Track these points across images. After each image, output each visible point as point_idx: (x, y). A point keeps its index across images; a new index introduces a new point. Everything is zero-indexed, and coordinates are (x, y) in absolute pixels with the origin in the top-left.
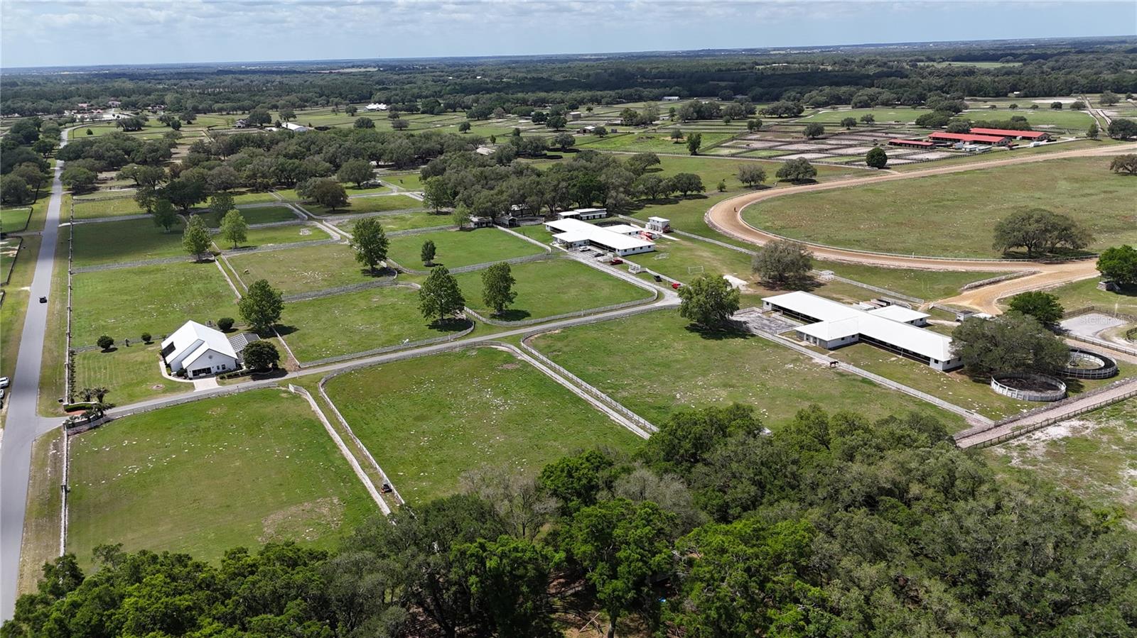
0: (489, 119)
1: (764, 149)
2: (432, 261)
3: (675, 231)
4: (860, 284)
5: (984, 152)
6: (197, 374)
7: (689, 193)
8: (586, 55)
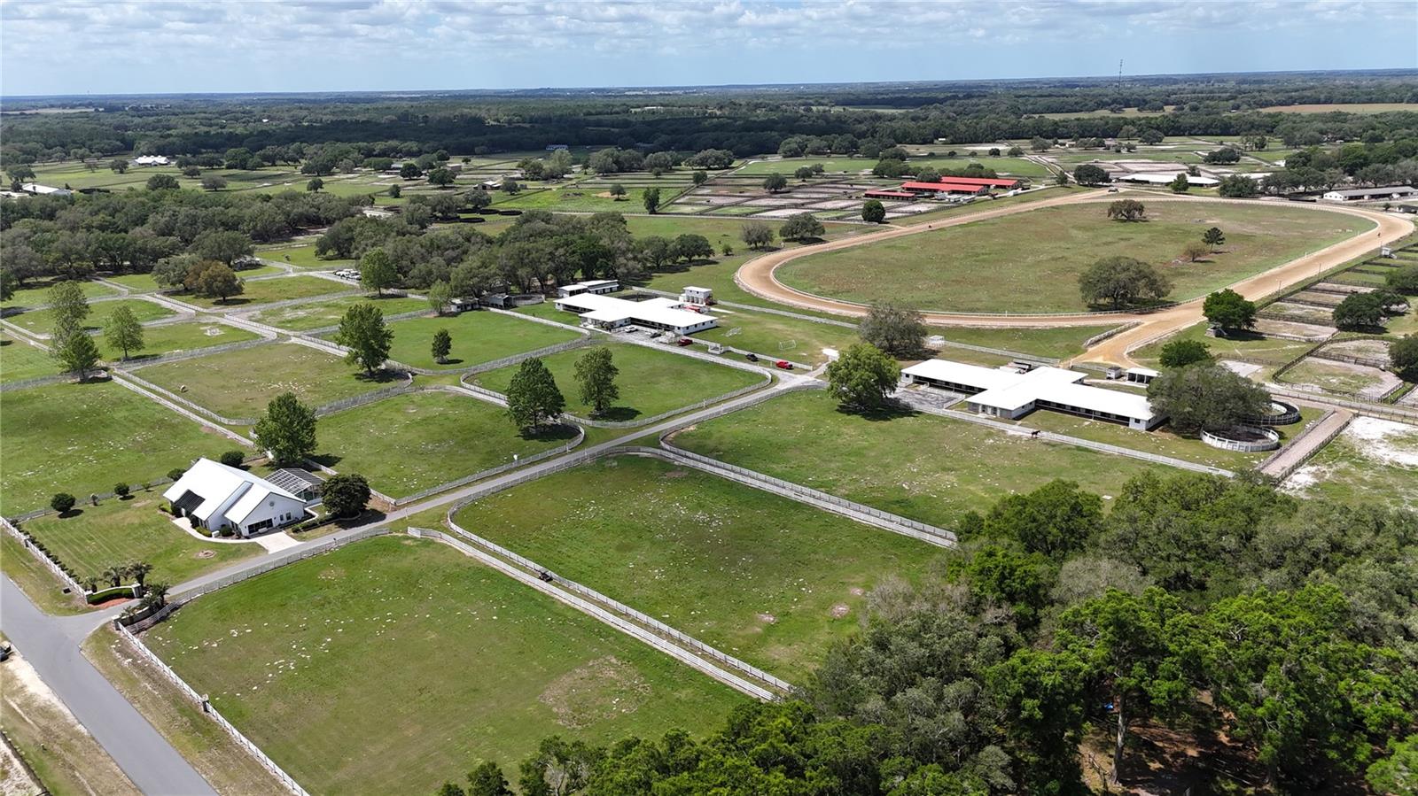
0: (333, 174)
1: (731, 205)
2: (449, 357)
3: (719, 302)
4: (977, 348)
5: (970, 202)
6: (254, 529)
7: (696, 257)
8: (393, 93)
